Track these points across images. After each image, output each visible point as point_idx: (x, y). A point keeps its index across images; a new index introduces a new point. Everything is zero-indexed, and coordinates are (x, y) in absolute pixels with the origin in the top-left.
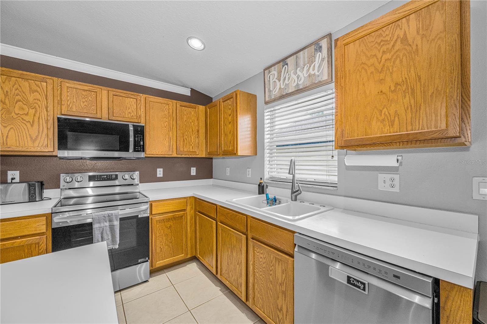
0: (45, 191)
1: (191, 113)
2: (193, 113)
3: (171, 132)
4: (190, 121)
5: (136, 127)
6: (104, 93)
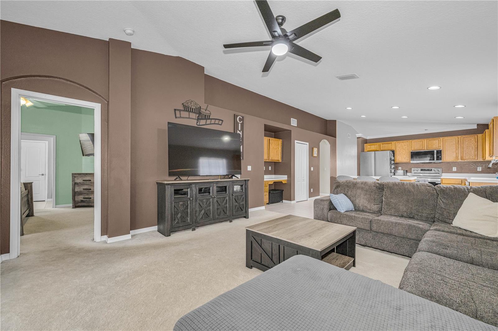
0: (407, 173)
1: (471, 140)
2: (472, 139)
3: (457, 151)
4: (471, 144)
5: (437, 151)
6: (425, 141)
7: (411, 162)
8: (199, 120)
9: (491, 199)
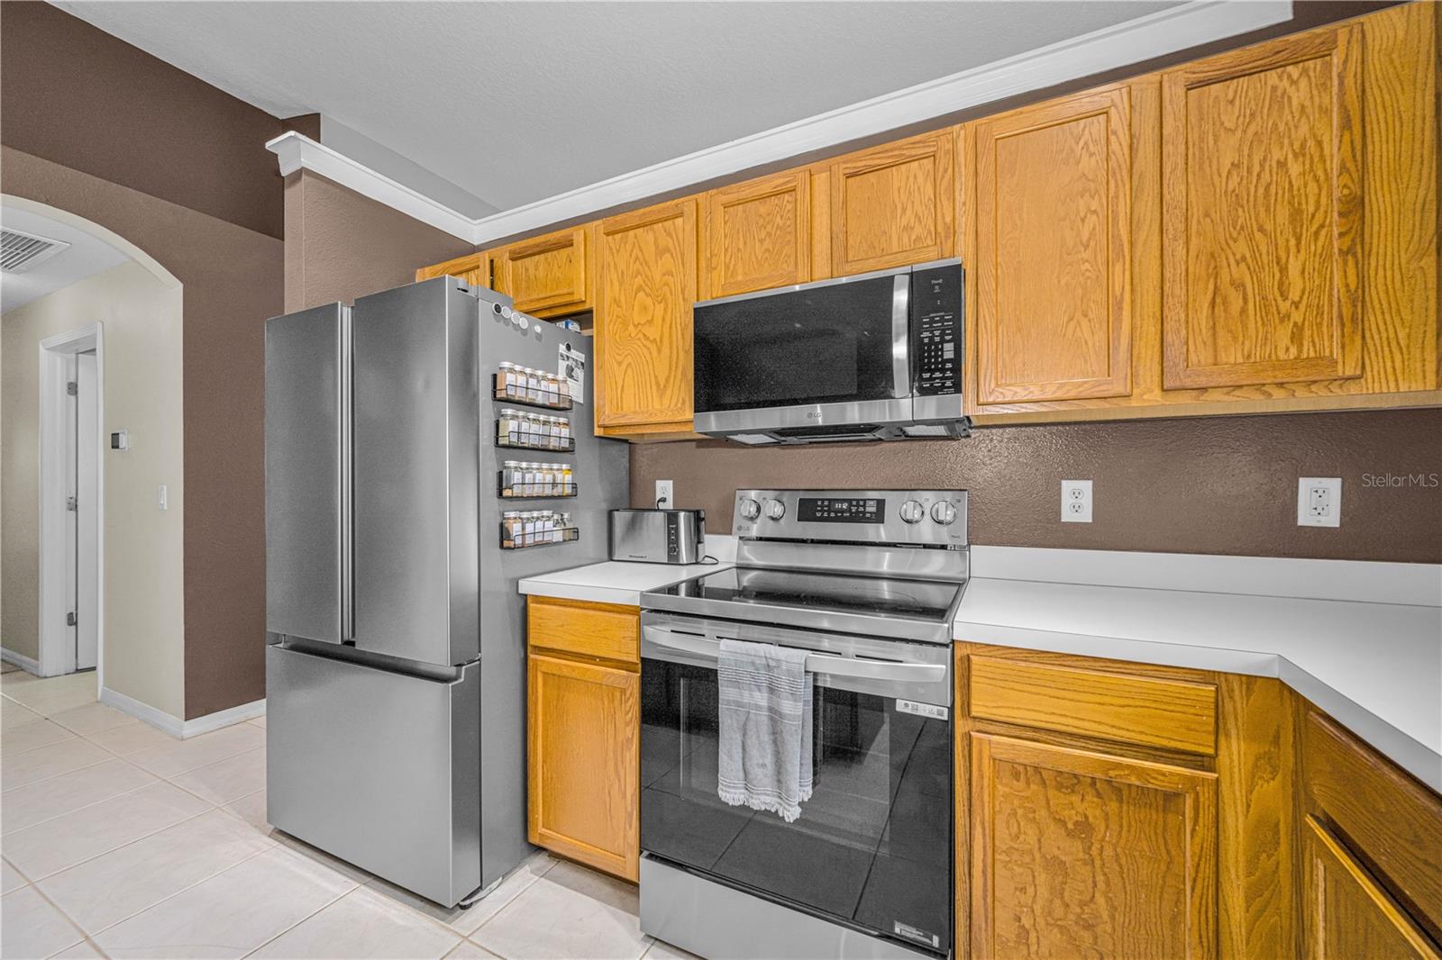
0: (708, 539)
1: (1279, 100)
2: (1303, 92)
3: (1118, 268)
5: (918, 281)
6: (816, 184)
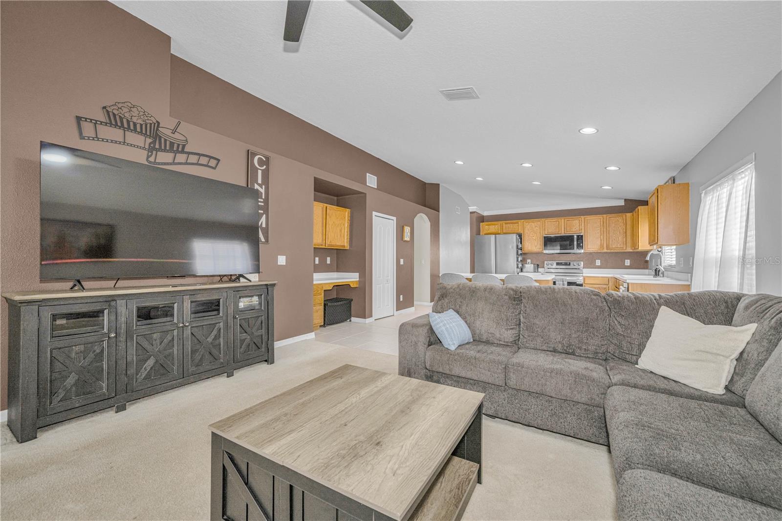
0: (539, 269)
1: (618, 221)
3: (602, 236)
4: (618, 226)
5: (578, 236)
6: (562, 221)
7: (545, 252)
8: (154, 152)
9: (694, 317)
